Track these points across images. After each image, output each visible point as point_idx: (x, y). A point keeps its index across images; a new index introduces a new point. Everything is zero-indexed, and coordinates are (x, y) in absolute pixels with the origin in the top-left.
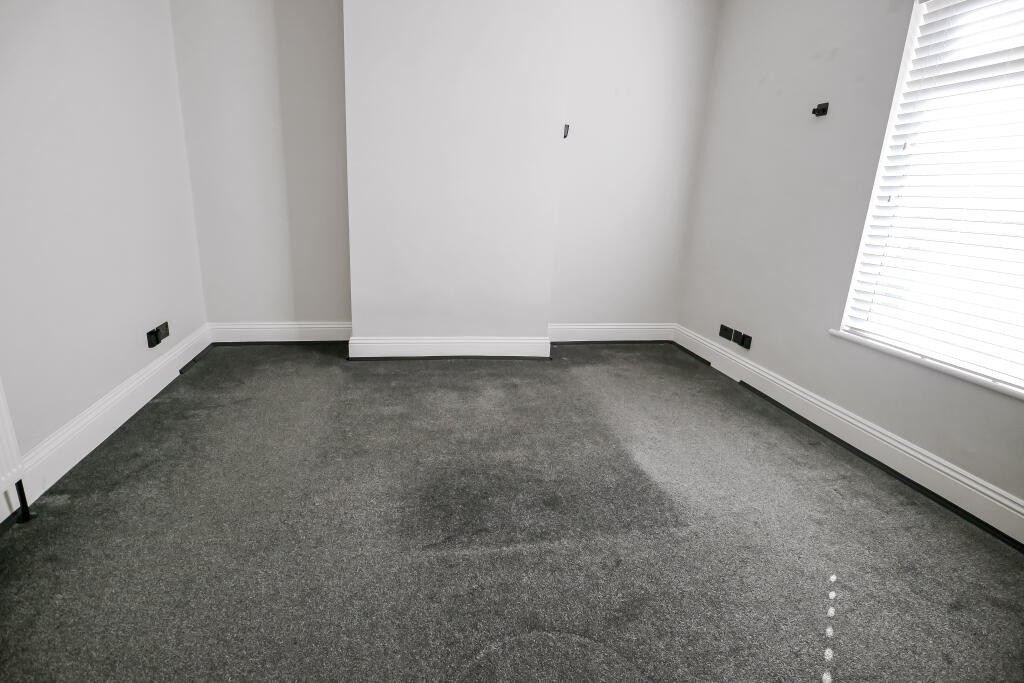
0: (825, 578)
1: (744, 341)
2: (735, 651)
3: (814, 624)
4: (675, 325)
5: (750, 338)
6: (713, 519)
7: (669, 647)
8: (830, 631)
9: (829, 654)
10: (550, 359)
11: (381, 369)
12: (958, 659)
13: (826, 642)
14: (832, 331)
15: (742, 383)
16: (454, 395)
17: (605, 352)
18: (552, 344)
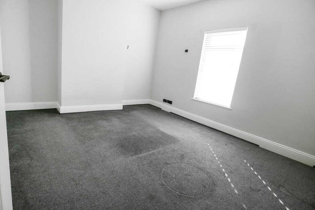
0: (208, 145)
1: (170, 102)
2: (203, 158)
3: (210, 152)
4: (149, 100)
5: (172, 102)
6: (184, 139)
7: (193, 161)
8: (213, 152)
9: (215, 155)
10: (123, 110)
11: (74, 116)
12: (230, 151)
13: (214, 154)
14: (192, 98)
15: (170, 112)
16: (105, 121)
17: (135, 107)
18: (123, 106)
